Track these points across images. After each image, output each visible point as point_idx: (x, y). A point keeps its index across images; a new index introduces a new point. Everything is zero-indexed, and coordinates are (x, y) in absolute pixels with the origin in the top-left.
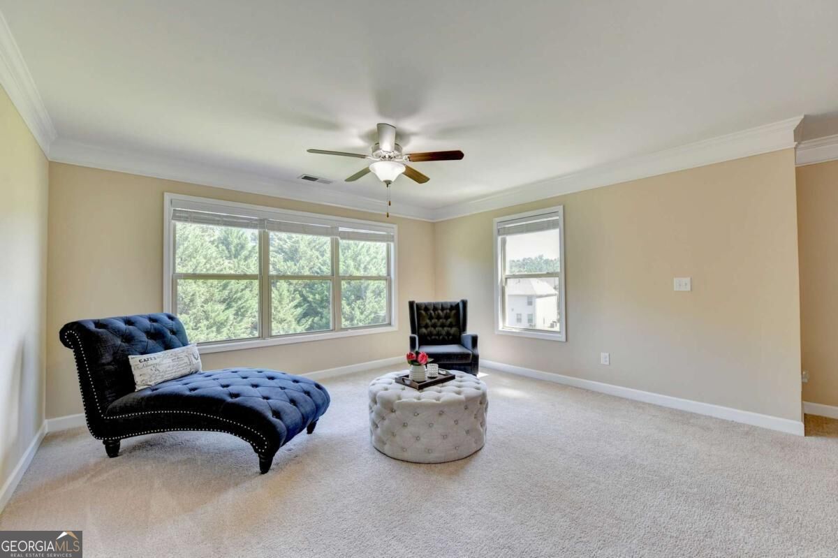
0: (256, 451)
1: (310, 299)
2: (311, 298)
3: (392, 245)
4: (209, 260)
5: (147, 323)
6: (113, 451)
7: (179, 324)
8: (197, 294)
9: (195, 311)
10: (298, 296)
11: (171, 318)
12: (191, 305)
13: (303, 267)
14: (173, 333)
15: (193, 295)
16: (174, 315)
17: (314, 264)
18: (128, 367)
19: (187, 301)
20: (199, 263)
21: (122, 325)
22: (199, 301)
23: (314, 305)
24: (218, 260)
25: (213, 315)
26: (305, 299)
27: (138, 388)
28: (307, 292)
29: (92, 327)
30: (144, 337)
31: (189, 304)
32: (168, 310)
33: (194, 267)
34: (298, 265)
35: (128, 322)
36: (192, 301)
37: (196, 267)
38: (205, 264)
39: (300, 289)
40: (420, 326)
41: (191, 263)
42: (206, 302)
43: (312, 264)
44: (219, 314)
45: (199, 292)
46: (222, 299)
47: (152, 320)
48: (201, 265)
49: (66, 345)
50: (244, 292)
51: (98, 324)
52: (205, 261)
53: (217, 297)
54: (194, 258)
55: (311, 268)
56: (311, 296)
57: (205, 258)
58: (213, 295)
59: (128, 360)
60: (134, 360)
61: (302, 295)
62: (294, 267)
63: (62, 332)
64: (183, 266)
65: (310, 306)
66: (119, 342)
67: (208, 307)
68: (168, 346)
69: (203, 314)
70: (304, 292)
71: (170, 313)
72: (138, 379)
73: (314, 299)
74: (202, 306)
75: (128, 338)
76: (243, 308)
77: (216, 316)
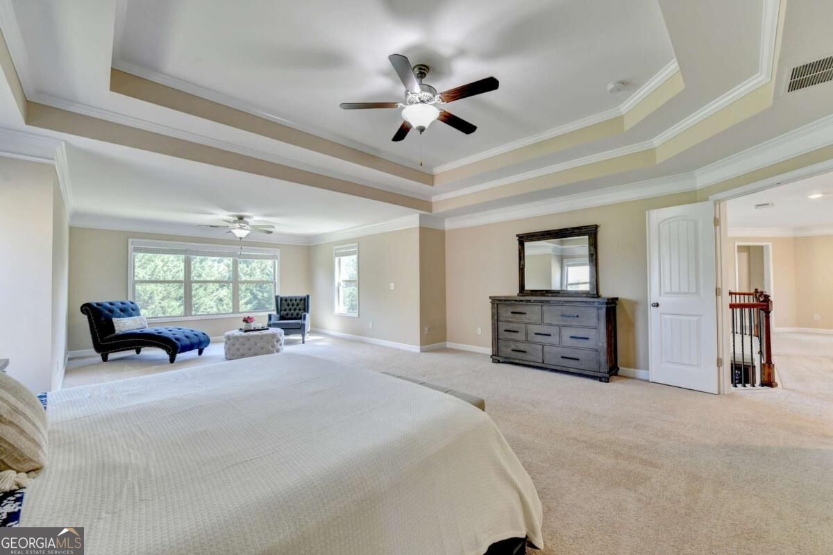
0: (168, 353)
1: (259, 297)
2: (260, 295)
3: (276, 261)
4: (167, 263)
5: (121, 305)
6: (105, 359)
7: (136, 306)
8: (155, 292)
9: (153, 306)
10: (249, 294)
11: (132, 303)
12: (150, 301)
13: (255, 268)
14: (133, 310)
15: (151, 294)
16: (133, 301)
17: (266, 266)
18: (112, 323)
19: (146, 298)
20: (156, 266)
21: (108, 305)
22: (157, 298)
23: (263, 302)
24: (176, 263)
25: (170, 310)
26: (255, 297)
27: (116, 332)
28: (257, 290)
29: (95, 305)
30: (119, 311)
31: (148, 301)
32: (130, 299)
33: (152, 269)
34: (250, 266)
35: (111, 304)
36: (151, 298)
37: (155, 270)
38: (163, 267)
39: (251, 288)
40: (281, 311)
41: (149, 266)
42: (163, 299)
43: (264, 265)
44: (174, 310)
45: (157, 290)
46: (178, 296)
47: (122, 303)
48: (159, 267)
49: (83, 313)
50: (198, 291)
51: (98, 304)
52: (162, 264)
53: (173, 294)
54: (153, 261)
55: (263, 270)
56: (260, 294)
57: (162, 261)
58: (169, 293)
59: (112, 320)
60: (115, 320)
61: (252, 293)
62: (246, 269)
63: (82, 308)
64: (143, 269)
65: (259, 302)
66: (107, 312)
67: (164, 304)
68: (131, 315)
69: (160, 309)
70: (254, 291)
71: (132, 300)
72: (116, 328)
73: (263, 296)
74: (160, 303)
75: (111, 311)
76: (196, 304)
77: (172, 311)
